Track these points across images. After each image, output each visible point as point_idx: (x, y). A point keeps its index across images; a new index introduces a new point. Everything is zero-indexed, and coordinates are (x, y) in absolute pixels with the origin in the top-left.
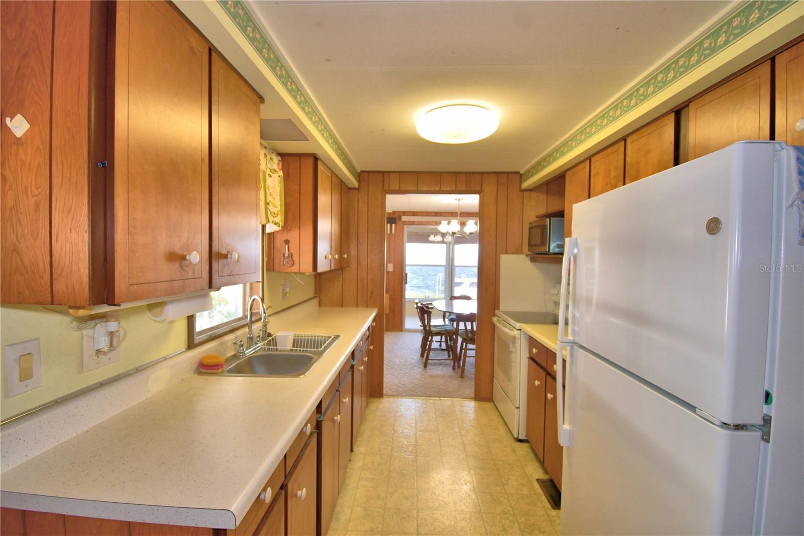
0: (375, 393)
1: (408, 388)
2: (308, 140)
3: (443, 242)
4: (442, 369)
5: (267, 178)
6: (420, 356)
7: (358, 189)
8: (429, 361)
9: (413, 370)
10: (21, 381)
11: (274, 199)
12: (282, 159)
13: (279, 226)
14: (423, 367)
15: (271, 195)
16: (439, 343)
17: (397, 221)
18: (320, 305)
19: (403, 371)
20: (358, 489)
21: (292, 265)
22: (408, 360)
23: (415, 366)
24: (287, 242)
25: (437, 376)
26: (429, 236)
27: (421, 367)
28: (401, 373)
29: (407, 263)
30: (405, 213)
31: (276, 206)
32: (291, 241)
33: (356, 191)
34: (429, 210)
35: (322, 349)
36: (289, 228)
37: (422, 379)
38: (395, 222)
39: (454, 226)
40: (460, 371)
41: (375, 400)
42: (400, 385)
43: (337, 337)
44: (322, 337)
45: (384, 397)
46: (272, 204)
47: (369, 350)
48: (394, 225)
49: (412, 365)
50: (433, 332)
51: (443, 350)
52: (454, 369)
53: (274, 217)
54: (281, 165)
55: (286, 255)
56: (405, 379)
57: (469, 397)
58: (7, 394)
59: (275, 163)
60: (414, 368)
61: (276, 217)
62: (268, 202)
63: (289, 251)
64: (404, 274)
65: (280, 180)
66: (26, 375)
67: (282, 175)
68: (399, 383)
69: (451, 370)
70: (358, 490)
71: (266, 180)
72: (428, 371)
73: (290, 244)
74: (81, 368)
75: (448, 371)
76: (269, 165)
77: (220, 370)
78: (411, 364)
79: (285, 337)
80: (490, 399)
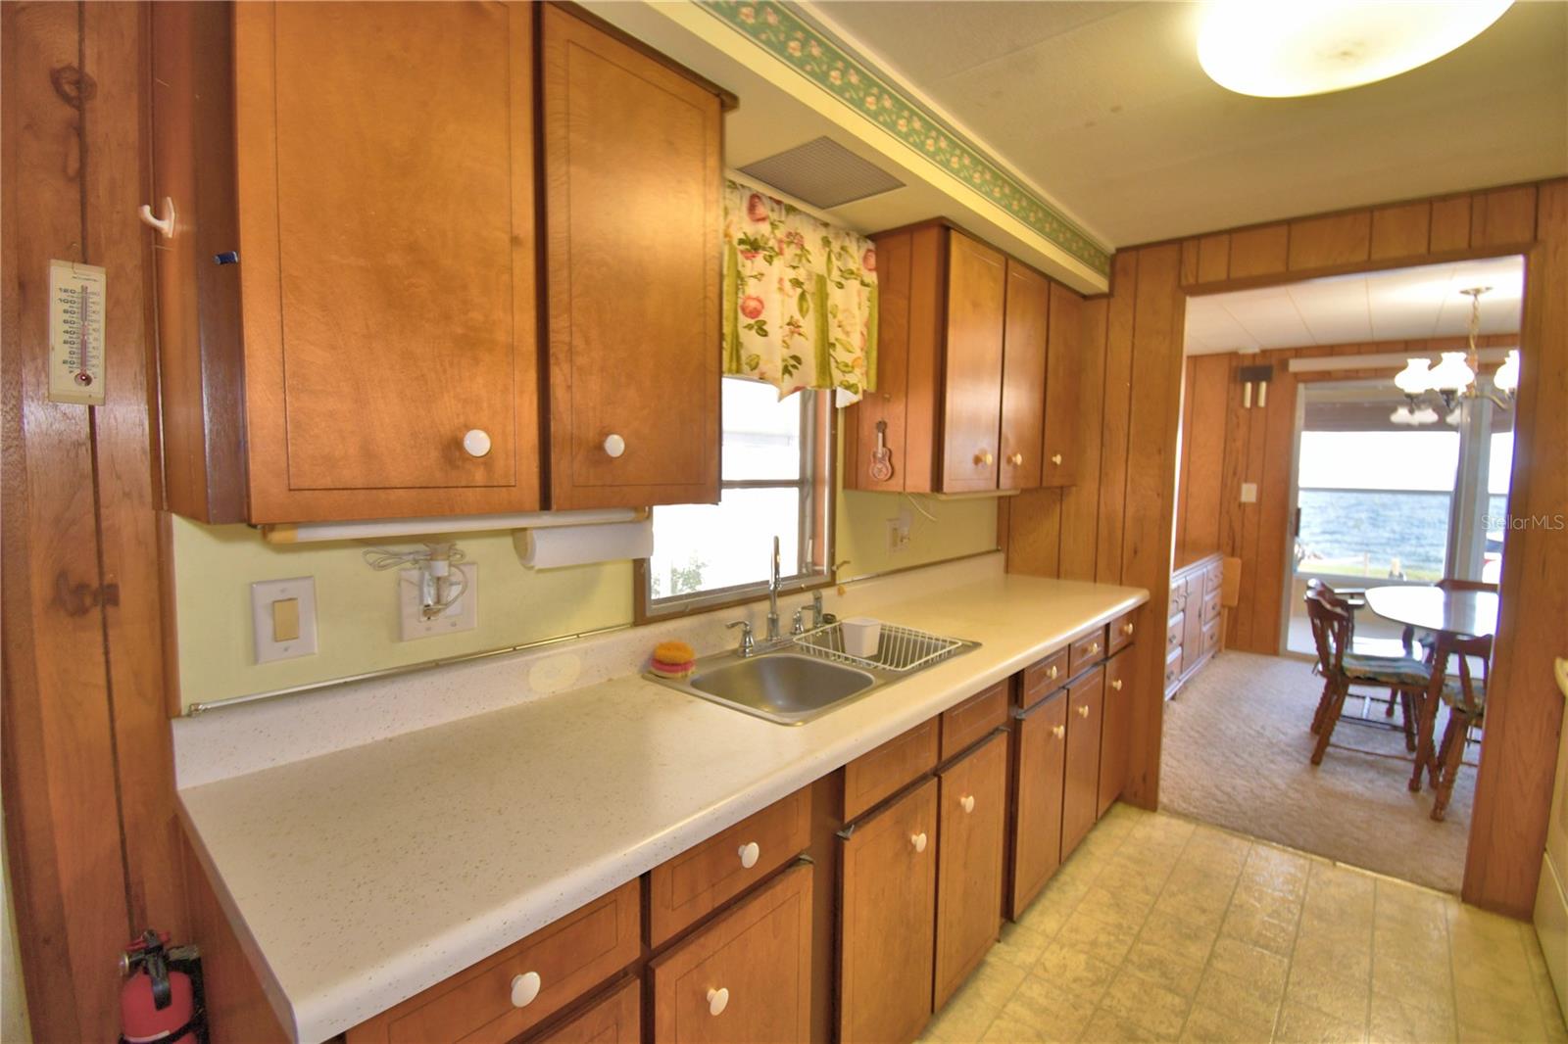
0: (1135, 794)
1: (1239, 806)
2: (904, 185)
3: (1441, 425)
4: (1371, 781)
5: (829, 290)
6: (1308, 729)
7: (1108, 296)
8: (1329, 749)
9: (1272, 762)
10: (277, 641)
11: (847, 333)
12: (877, 248)
13: (856, 393)
14: (1307, 762)
15: (840, 326)
16: (1384, 707)
17: (1275, 373)
18: (1007, 569)
19: (1242, 758)
20: (998, 1017)
21: (890, 478)
22: (1267, 733)
23: (1283, 752)
24: (882, 426)
25: (1344, 797)
26: (1394, 410)
27: (1302, 759)
28: (1235, 763)
29: (1302, 482)
30: (1300, 352)
31: (851, 349)
32: (889, 425)
33: (1104, 302)
34: (1379, 336)
35: (906, 669)
36: (887, 396)
37: (1291, 793)
38: (1268, 379)
39: (1454, 371)
40: (1432, 800)
41: (1134, 812)
42: (1219, 793)
43: (976, 645)
44: (937, 640)
45: (1159, 810)
46: (842, 344)
47: (1105, 690)
48: (1263, 386)
49: (1275, 750)
50: (1348, 674)
51: (1395, 728)
52: (1414, 786)
53: (844, 372)
54: (872, 261)
55: (880, 455)
56: (1239, 782)
57: (1444, 885)
58: (255, 657)
59: (852, 257)
60: (1279, 758)
61: (850, 372)
62: (832, 340)
63: (884, 445)
64: (1293, 511)
65: (871, 292)
66: (287, 631)
67: (876, 282)
68: (1217, 787)
69: (1405, 788)
70: (997, 1022)
71: (827, 295)
72: (1320, 774)
73: (888, 431)
74: (398, 634)
75: (1395, 790)
76: (835, 262)
77: (680, 674)
78: (1271, 745)
79: (860, 628)
80: (1524, 912)
